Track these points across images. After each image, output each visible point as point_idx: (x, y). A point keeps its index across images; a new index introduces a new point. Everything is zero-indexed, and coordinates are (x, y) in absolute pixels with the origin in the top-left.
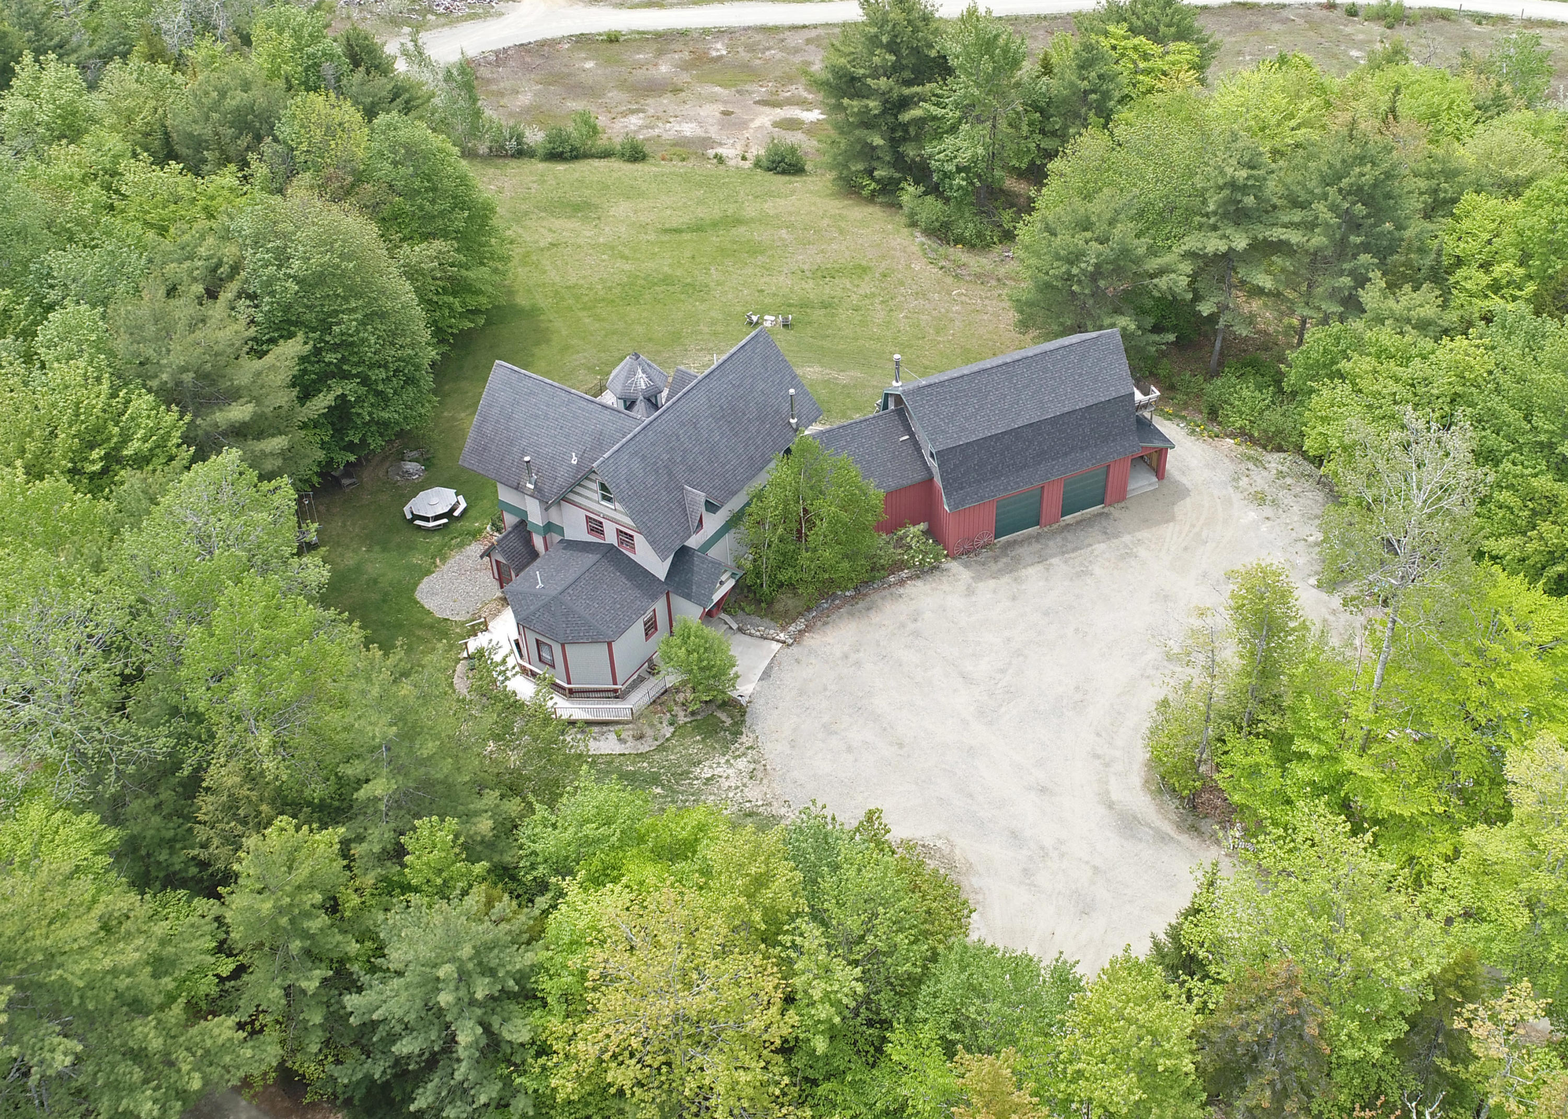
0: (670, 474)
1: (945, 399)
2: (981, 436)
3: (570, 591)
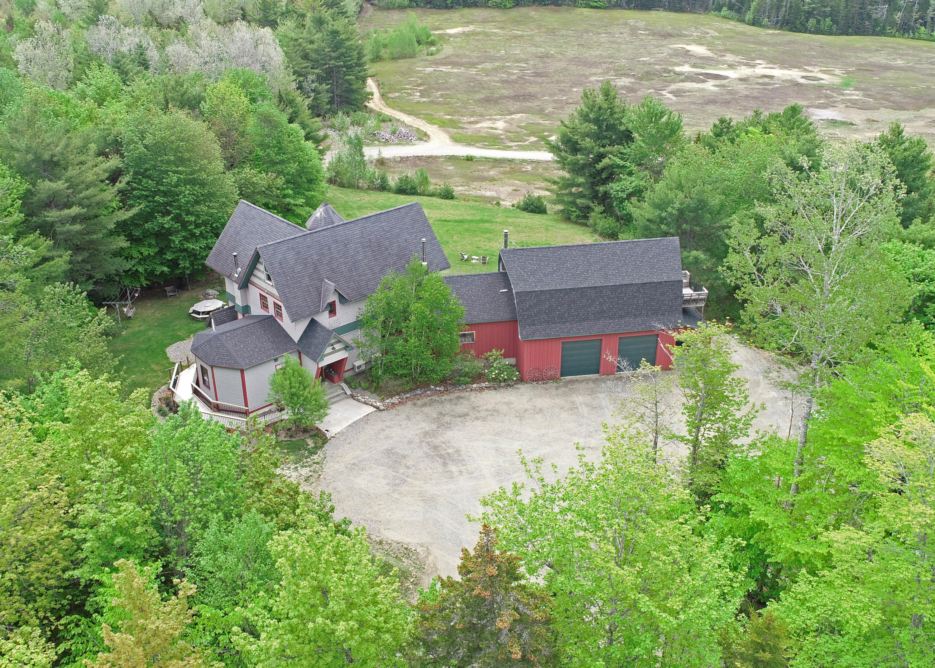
0: (316, 268)
1: (532, 260)
2: (553, 288)
3: (228, 334)
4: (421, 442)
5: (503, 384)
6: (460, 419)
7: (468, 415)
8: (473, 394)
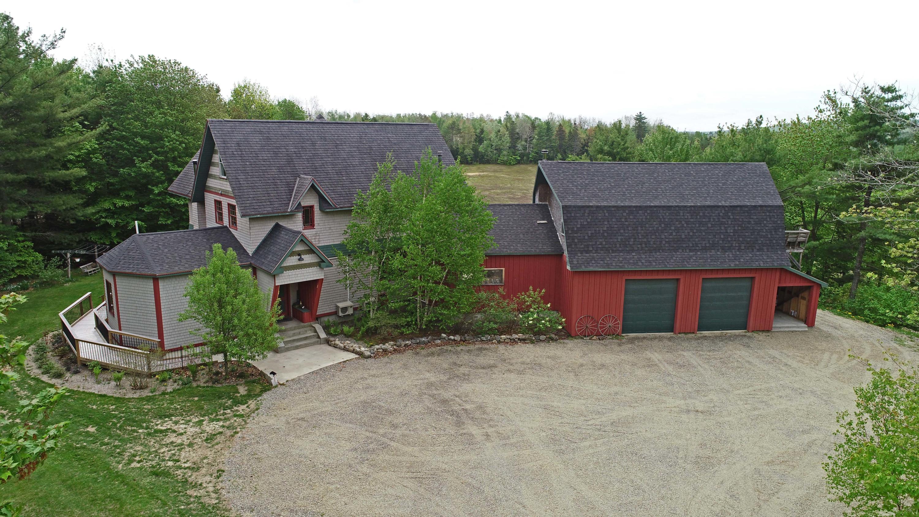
0: (290, 161)
1: (582, 173)
2: (613, 204)
4: (421, 394)
5: (542, 337)
6: (484, 371)
7: (495, 366)
8: (501, 347)
